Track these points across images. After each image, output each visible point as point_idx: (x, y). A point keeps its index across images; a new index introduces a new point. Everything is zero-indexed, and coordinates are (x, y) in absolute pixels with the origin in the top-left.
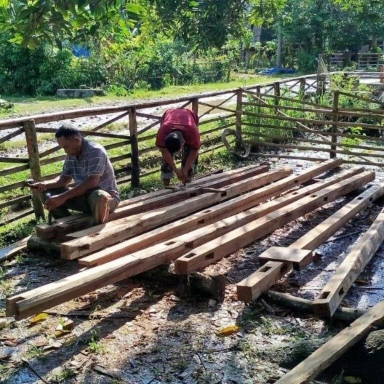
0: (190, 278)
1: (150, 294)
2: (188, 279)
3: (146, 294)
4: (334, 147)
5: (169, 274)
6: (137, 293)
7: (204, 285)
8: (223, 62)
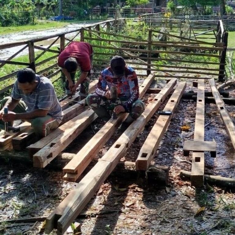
0: (148, 173)
1: (117, 188)
2: (146, 173)
3: (113, 189)
4: (149, 67)
5: (127, 170)
6: (106, 189)
7: (160, 177)
8: (30, 11)
